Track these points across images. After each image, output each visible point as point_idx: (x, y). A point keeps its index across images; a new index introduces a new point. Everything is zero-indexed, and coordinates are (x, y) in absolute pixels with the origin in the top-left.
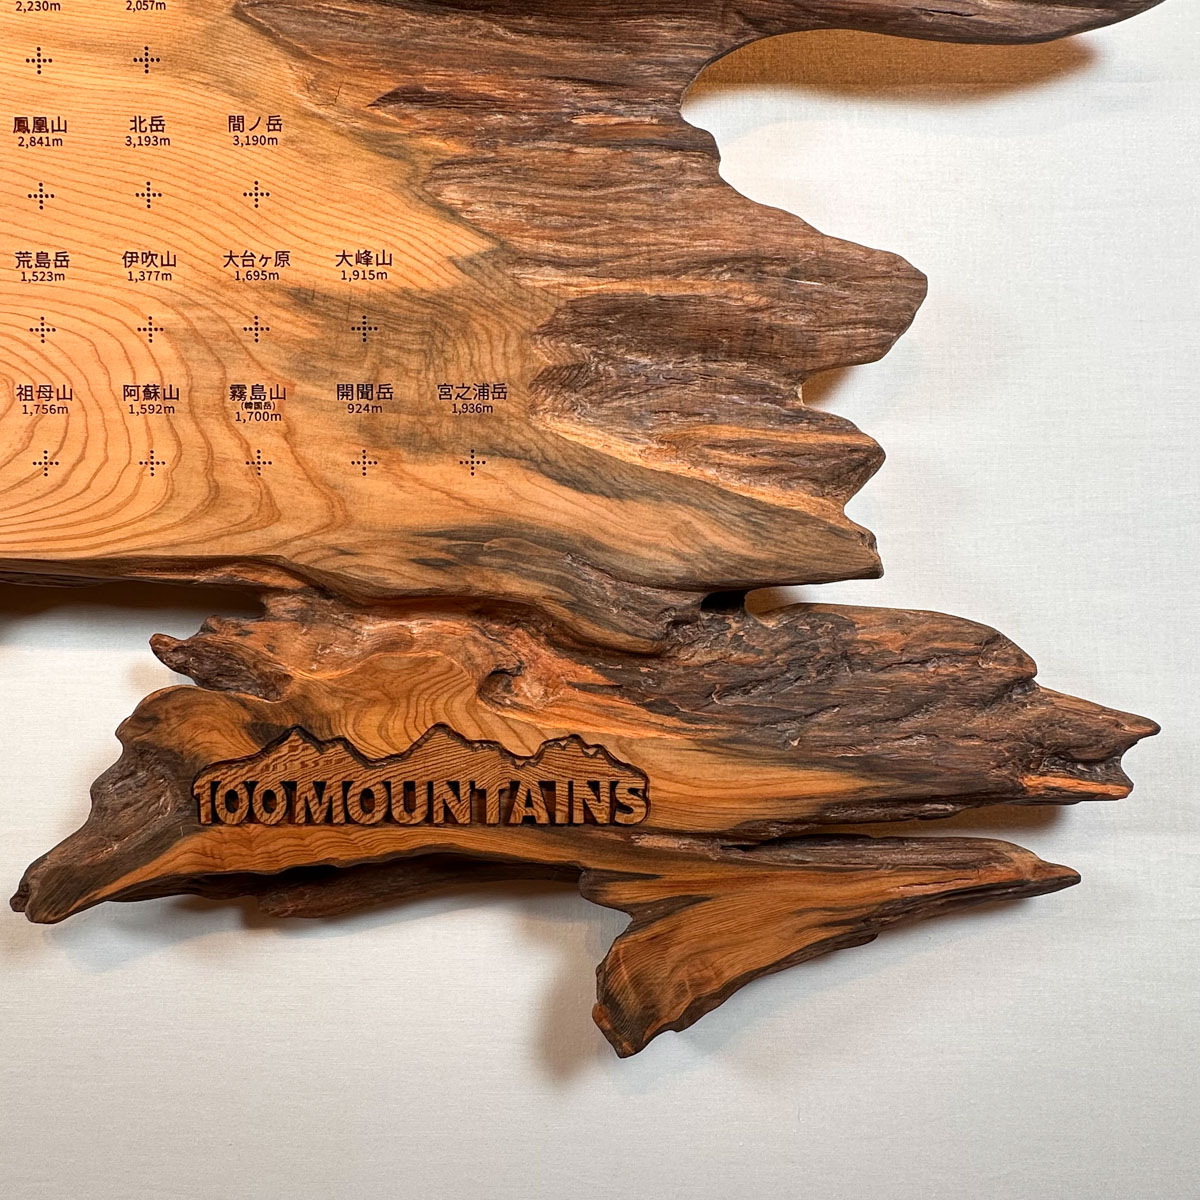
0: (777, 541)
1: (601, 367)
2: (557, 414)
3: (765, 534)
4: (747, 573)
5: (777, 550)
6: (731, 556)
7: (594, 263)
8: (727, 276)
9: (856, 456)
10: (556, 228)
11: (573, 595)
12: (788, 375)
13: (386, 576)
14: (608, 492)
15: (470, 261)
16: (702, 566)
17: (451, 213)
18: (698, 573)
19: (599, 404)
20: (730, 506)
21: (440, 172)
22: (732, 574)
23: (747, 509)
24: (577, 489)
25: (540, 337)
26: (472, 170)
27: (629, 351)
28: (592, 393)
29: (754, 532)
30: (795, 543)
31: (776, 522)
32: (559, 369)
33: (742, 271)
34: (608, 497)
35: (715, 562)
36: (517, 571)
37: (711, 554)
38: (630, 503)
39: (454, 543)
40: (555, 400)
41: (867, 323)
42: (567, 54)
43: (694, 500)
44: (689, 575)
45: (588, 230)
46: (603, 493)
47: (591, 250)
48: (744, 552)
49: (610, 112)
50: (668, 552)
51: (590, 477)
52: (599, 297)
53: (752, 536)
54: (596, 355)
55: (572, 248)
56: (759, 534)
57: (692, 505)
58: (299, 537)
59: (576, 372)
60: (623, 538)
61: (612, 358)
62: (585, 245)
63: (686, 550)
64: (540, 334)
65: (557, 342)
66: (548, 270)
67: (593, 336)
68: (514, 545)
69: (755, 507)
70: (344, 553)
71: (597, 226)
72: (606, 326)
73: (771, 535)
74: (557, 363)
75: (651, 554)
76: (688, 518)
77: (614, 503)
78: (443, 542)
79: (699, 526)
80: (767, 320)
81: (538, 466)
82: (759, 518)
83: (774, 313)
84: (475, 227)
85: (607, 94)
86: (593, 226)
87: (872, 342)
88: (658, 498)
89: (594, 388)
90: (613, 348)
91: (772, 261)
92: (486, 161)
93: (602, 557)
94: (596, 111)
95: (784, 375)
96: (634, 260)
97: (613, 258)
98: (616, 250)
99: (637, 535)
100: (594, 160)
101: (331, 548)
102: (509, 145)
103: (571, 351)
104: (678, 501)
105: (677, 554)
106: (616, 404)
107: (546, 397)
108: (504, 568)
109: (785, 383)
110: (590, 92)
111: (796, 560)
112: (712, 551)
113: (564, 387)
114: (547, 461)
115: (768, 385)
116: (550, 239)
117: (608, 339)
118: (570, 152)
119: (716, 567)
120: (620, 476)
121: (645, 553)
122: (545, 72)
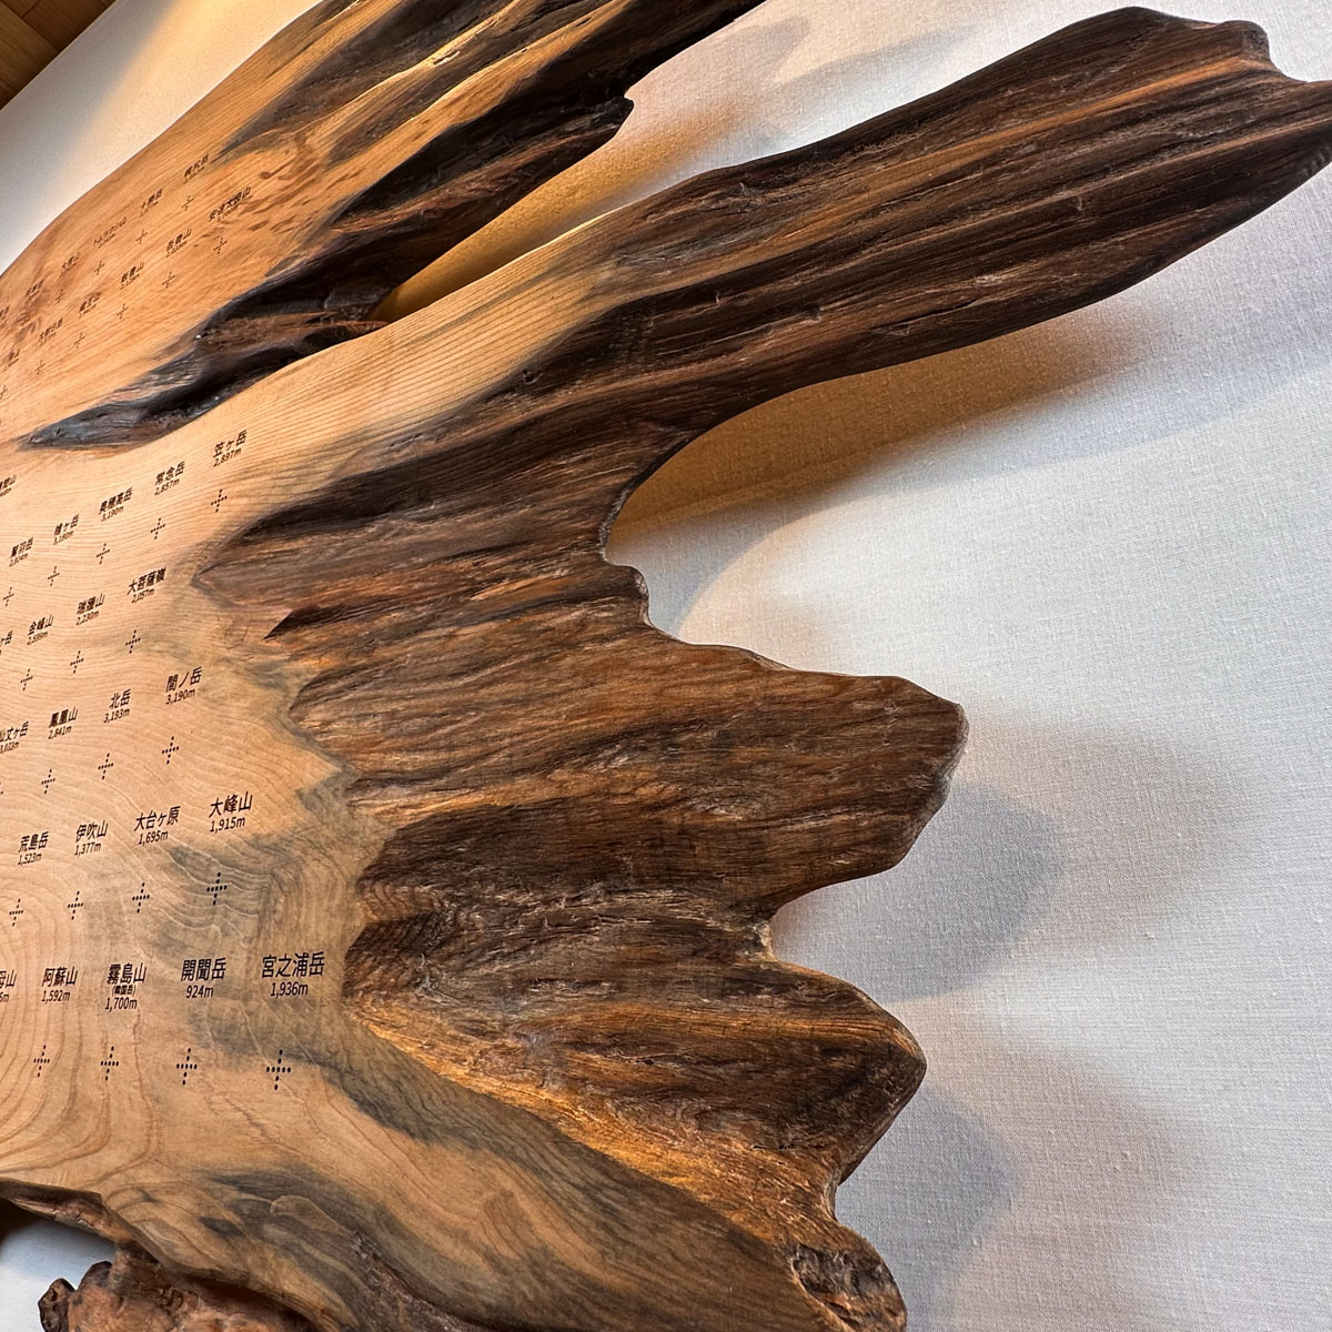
0: (640, 1250)
1: (463, 916)
2: (384, 993)
3: (621, 1233)
4: (592, 1316)
5: (642, 1272)
6: (567, 1272)
7: (443, 771)
8: (622, 761)
9: (837, 1063)
10: (412, 734)
11: (355, 1314)
12: (736, 906)
13: (175, 1241)
14: (414, 1129)
15: (314, 792)
16: (525, 1288)
17: (308, 738)
18: (518, 1301)
19: (459, 972)
20: (572, 1169)
21: (307, 693)
22: (568, 1314)
23: (594, 1175)
24: (377, 1118)
25: (370, 882)
26: (341, 683)
27: (500, 890)
28: (450, 956)
29: (604, 1226)
30: (670, 1259)
31: (638, 1209)
32: (389, 925)
33: (644, 749)
34: (412, 1135)
35: (544, 1282)
36: (297, 1256)
37: (540, 1263)
38: (436, 1147)
39: (244, 1196)
40: (385, 972)
41: (850, 803)
42: (469, 527)
43: (519, 1152)
44: (505, 1304)
45: (448, 729)
46: (406, 1129)
47: (443, 755)
48: (588, 1268)
49: (516, 577)
50: (478, 1250)
51: (397, 1101)
52: (437, 820)
53: (601, 1234)
54: (453, 898)
55: (420, 757)
56: (610, 1231)
57: (516, 1159)
58: (118, 1170)
59: (417, 928)
60: (424, 1214)
61: (478, 901)
62: (438, 749)
63: (504, 1250)
64: (368, 878)
65: (396, 886)
66: (394, 789)
67: (443, 873)
68: (303, 1211)
69: (606, 1174)
70: (149, 1199)
71: (459, 721)
72: (456, 856)
73: (630, 1237)
74: (385, 918)
75: (457, 1252)
76: (509, 1185)
77: (416, 1146)
78: (234, 1194)
79: (525, 1204)
80: (676, 820)
81: (342, 1077)
82: (611, 1197)
83: (689, 808)
84: (326, 751)
85: (511, 558)
86: (451, 723)
87: (861, 836)
88: (473, 1145)
89: (452, 948)
90: (476, 886)
91: (686, 725)
92: (355, 670)
93: (396, 1247)
94: (499, 579)
95: (731, 907)
96: (494, 759)
97: (467, 762)
98: (474, 750)
99: (440, 1209)
100: (471, 640)
101: (140, 1189)
102: (388, 645)
103: (413, 897)
104: (498, 1150)
105: (490, 1257)
106: (484, 971)
107: (372, 968)
108: (287, 1249)
109: (732, 923)
110: (492, 561)
111: (671, 1300)
112: (541, 1258)
113: (403, 950)
114: (351, 1071)
115: (702, 926)
116: (399, 750)
117: (466, 874)
118: (451, 636)
119: (544, 1292)
120: (430, 1098)
121: (446, 1245)
122: (441, 554)
